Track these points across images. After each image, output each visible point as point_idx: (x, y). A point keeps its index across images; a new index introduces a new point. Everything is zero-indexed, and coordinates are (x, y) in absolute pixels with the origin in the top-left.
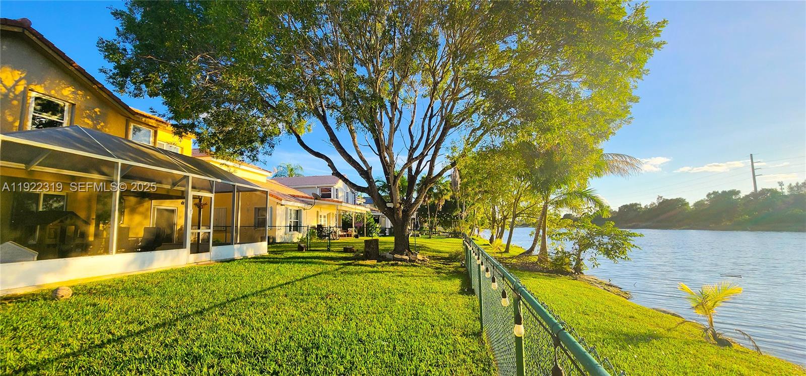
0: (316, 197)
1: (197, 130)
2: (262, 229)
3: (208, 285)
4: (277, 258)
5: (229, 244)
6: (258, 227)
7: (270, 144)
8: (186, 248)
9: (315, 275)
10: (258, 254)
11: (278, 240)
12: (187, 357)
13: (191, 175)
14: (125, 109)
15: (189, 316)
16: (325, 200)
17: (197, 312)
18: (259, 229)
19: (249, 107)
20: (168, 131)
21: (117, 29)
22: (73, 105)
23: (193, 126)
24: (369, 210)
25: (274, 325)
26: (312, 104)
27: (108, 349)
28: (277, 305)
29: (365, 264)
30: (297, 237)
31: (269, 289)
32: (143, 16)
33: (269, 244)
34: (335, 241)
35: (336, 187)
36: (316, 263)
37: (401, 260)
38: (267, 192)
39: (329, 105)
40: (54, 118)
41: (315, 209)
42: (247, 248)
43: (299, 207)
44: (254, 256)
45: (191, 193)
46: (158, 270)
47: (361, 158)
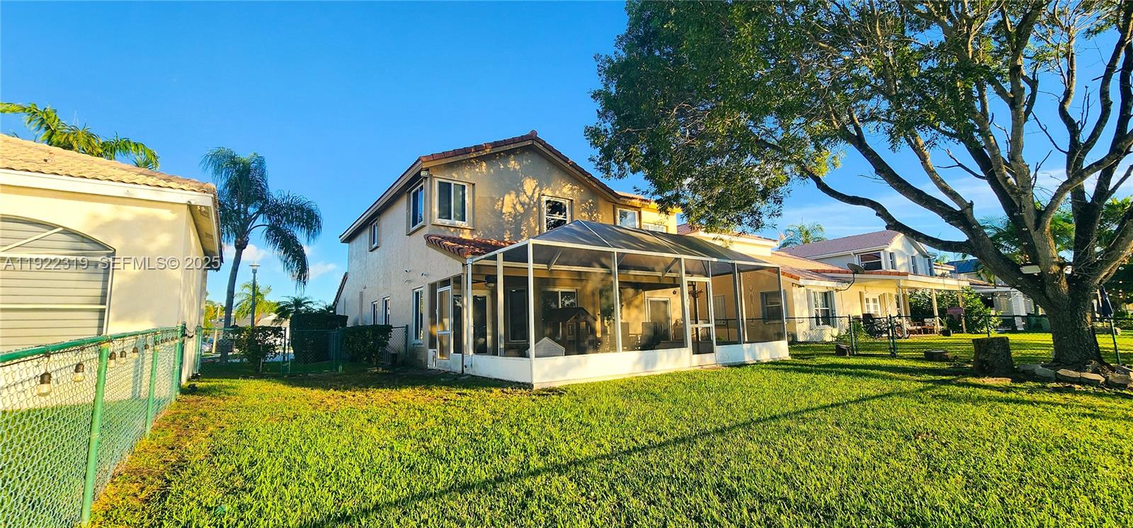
0: (856, 270)
1: (682, 201)
2: (777, 322)
3: (722, 395)
4: (806, 365)
5: (736, 343)
6: (769, 319)
7: (774, 198)
8: (687, 347)
9: (881, 396)
10: (776, 357)
11: (801, 339)
12: (719, 487)
13: (683, 257)
14: (610, 193)
15: (709, 434)
16: (872, 273)
17: (717, 430)
18: (772, 322)
19: (741, 155)
20: (652, 210)
21: (598, 111)
22: (572, 201)
23: (677, 197)
24: (966, 284)
25: (831, 468)
26: (835, 123)
27: (635, 457)
28: (827, 438)
29: (981, 383)
30: (829, 334)
31: (807, 410)
32: (617, 87)
33: (789, 344)
34: (903, 340)
35: (889, 249)
36: (877, 377)
37: (1082, 382)
38: (778, 268)
39: (865, 116)
40: (561, 217)
41: (855, 290)
42: (760, 350)
43: (827, 287)
44: (771, 360)
45: (686, 279)
46: (663, 372)
47: (945, 190)
